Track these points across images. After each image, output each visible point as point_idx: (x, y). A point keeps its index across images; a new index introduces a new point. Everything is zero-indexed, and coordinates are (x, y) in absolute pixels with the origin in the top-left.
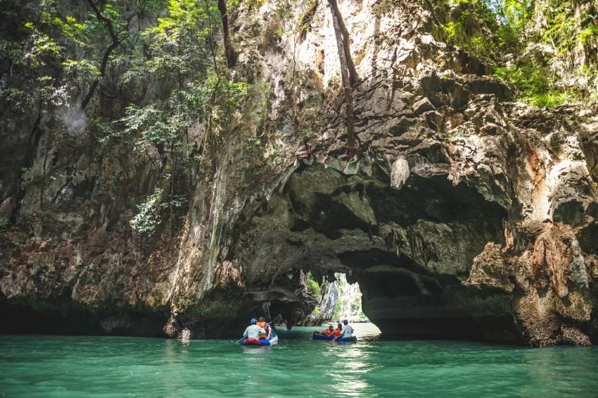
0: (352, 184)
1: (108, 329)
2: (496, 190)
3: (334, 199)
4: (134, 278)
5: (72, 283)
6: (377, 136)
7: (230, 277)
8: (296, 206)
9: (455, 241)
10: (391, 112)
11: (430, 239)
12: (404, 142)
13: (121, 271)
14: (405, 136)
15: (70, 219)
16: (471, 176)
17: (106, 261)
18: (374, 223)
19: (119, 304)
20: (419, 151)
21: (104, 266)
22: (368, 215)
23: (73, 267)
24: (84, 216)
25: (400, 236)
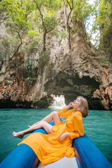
0: (70, 77)
1: (18, 106)
2: (98, 79)
3: (65, 80)
4: (23, 95)
5: (11, 96)
6: (76, 68)
7: (45, 95)
8: (57, 81)
9: (88, 89)
10: (79, 63)
11: (83, 88)
12: (81, 69)
13: (21, 94)
14: (82, 68)
15: (10, 82)
16: (94, 76)
17: (18, 91)
18: (72, 85)
19: (20, 101)
20: (85, 71)
21: (17, 92)
22: (72, 83)
23: (11, 93)
24: (13, 81)
25: (77, 88)
